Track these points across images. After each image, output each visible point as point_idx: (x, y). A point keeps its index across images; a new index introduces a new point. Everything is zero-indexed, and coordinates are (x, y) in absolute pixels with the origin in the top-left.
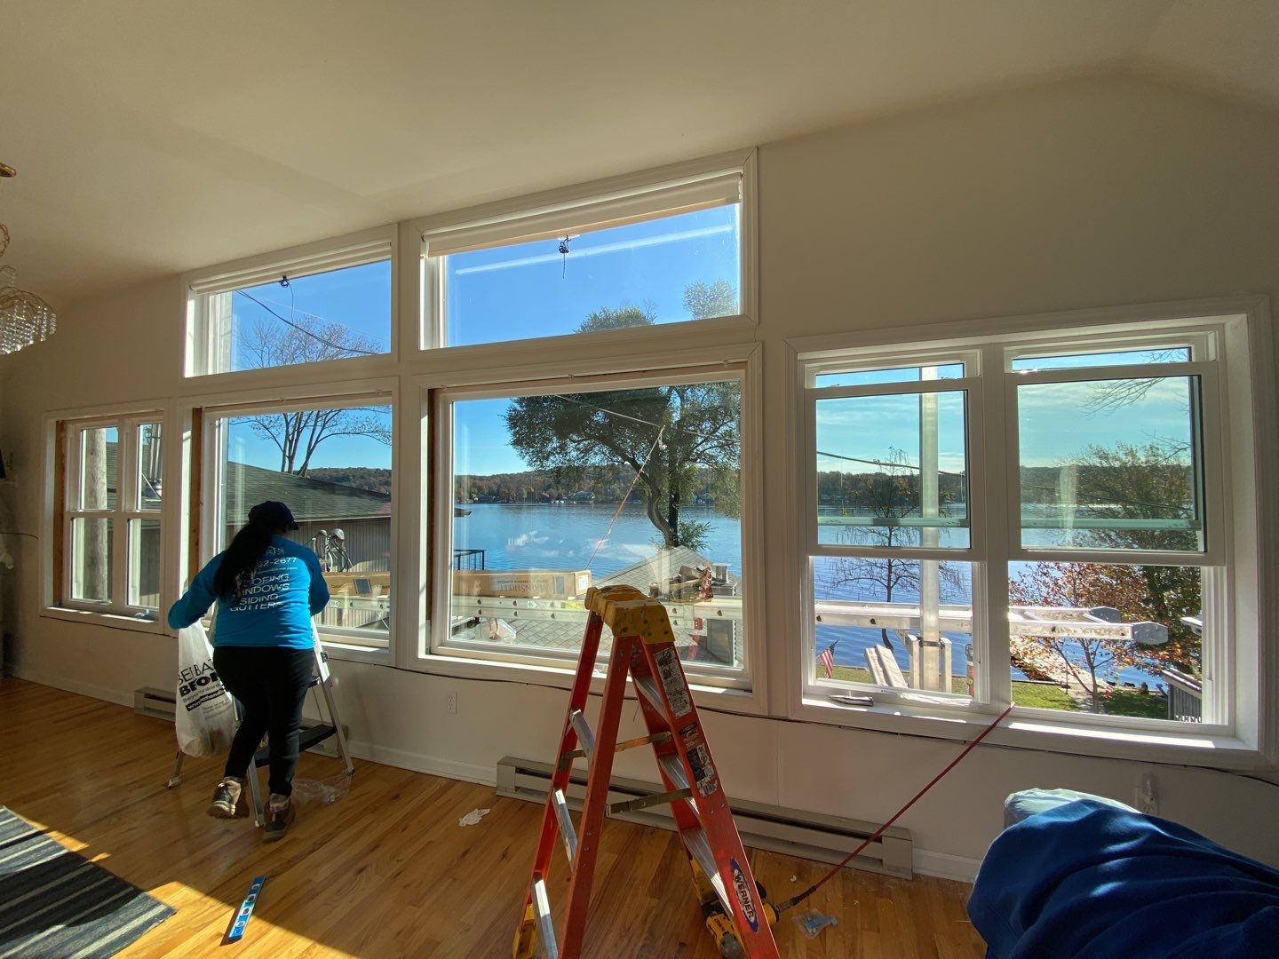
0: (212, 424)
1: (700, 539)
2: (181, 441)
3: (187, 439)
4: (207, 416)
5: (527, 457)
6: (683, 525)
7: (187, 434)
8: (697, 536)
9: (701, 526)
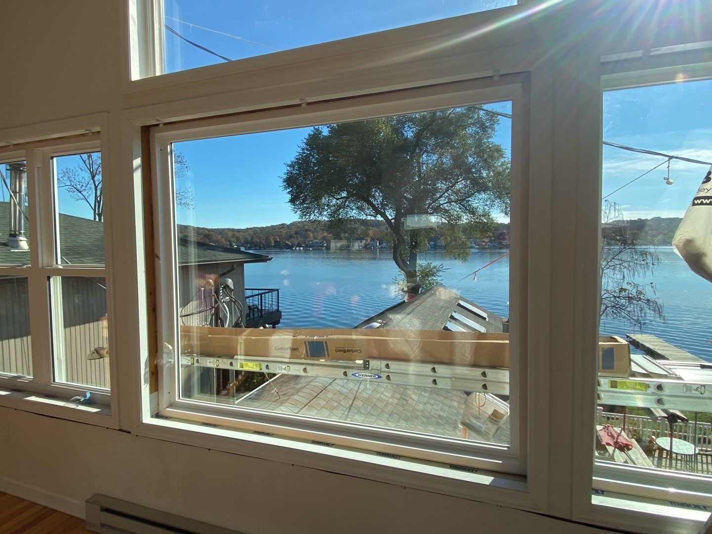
0: (164, 151)
1: (435, 278)
2: (131, 171)
3: (137, 168)
4: (158, 136)
5: (299, 212)
6: (421, 266)
7: (137, 162)
8: (433, 275)
9: (435, 268)
